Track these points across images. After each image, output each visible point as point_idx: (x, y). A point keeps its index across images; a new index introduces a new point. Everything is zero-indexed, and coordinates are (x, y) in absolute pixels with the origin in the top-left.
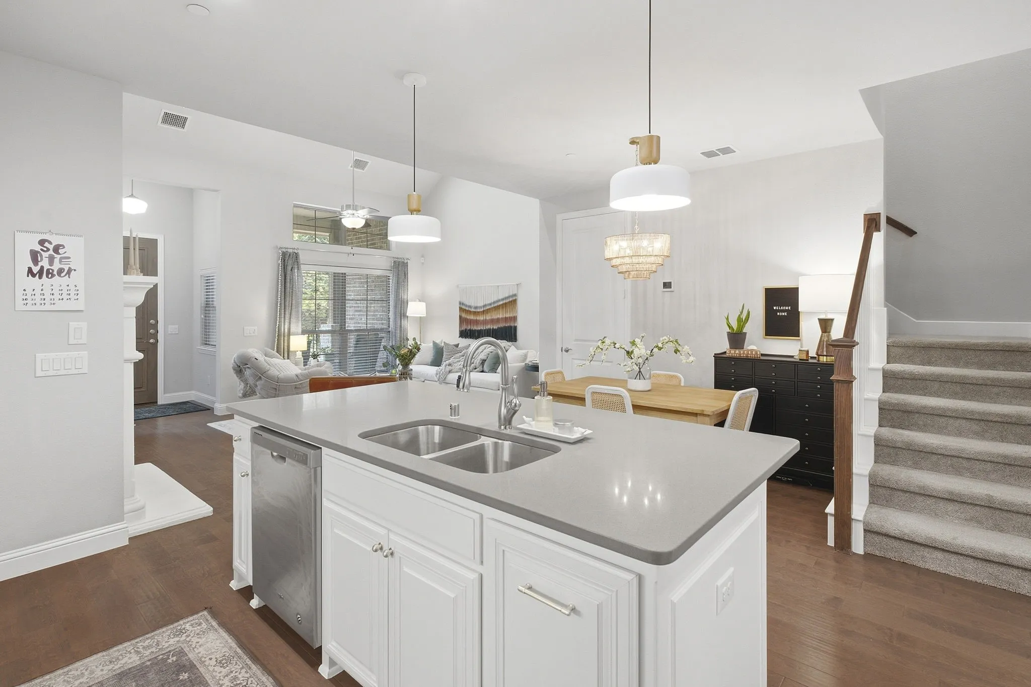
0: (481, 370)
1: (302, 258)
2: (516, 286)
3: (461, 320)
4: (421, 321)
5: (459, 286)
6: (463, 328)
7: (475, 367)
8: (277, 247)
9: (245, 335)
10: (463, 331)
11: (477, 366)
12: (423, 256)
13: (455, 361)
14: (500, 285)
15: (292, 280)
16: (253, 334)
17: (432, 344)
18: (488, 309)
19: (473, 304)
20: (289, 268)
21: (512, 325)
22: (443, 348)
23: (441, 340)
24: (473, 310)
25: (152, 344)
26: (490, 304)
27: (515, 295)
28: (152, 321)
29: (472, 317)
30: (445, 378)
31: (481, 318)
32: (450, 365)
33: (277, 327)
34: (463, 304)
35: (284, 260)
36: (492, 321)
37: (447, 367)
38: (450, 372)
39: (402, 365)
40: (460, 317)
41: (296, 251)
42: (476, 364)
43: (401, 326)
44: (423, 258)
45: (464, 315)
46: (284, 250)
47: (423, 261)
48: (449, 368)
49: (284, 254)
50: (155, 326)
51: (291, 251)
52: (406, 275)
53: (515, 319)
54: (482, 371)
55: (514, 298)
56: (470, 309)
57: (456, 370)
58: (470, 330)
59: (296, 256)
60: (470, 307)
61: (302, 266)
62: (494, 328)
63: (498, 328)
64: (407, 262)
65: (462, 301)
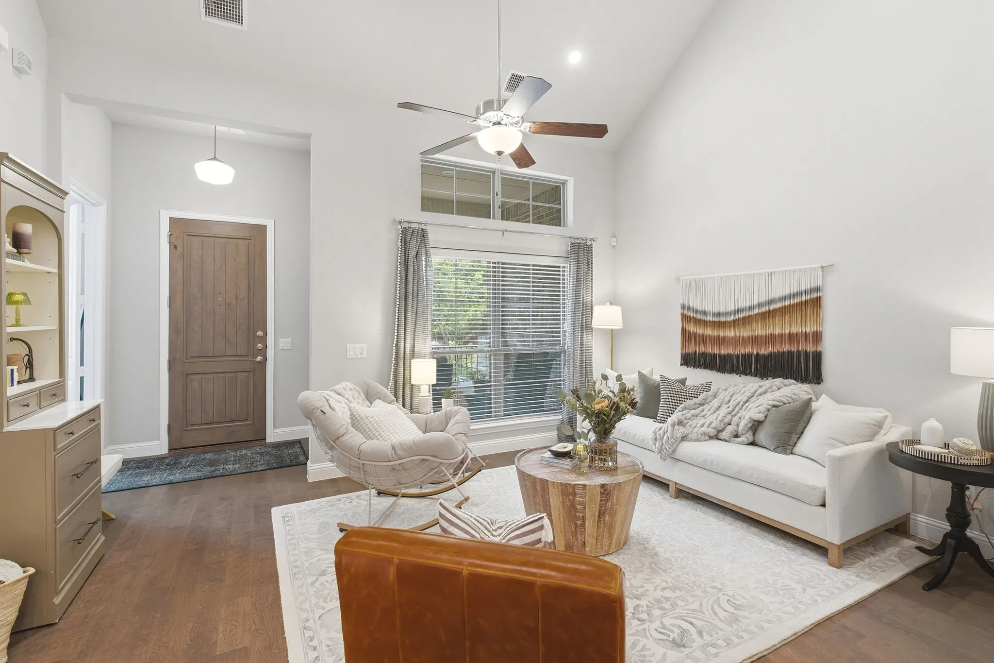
0: (751, 439)
1: (433, 237)
2: (820, 272)
3: (686, 336)
4: (613, 335)
5: (681, 278)
6: (691, 349)
7: (735, 433)
8: (395, 220)
9: (348, 357)
10: (689, 354)
11: (740, 433)
12: (614, 236)
13: (689, 415)
14: (776, 272)
15: (417, 270)
16: (359, 356)
17: (636, 375)
18: (744, 318)
19: (711, 308)
20: (413, 252)
21: (810, 348)
22: (658, 386)
23: (650, 369)
24: (710, 318)
25: (259, 362)
26: (752, 308)
27: (818, 289)
28: (260, 333)
29: (708, 332)
30: (674, 451)
31: (730, 333)
32: (680, 423)
33: (394, 345)
34: (689, 308)
35: (404, 241)
36: (756, 340)
37: (677, 427)
38: (684, 438)
39: (595, 432)
40: (684, 331)
41: (423, 227)
42: (738, 425)
43: (582, 344)
44: (614, 239)
45: (691, 328)
46: (406, 225)
47: (614, 244)
48: (680, 431)
49: (404, 231)
50: (264, 339)
51: (417, 226)
52: (589, 264)
53: (817, 337)
54: (753, 444)
55: (815, 295)
56: (703, 317)
57: (694, 436)
58: (705, 354)
59: (423, 234)
60: (705, 313)
61: (432, 250)
62: (762, 352)
63: (770, 355)
64: (591, 245)
65: (686, 303)
